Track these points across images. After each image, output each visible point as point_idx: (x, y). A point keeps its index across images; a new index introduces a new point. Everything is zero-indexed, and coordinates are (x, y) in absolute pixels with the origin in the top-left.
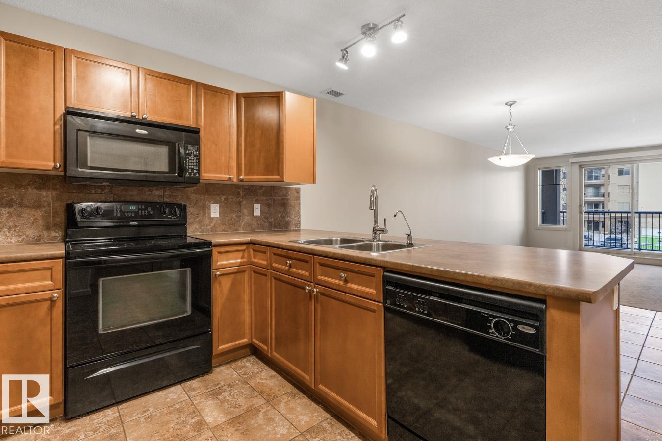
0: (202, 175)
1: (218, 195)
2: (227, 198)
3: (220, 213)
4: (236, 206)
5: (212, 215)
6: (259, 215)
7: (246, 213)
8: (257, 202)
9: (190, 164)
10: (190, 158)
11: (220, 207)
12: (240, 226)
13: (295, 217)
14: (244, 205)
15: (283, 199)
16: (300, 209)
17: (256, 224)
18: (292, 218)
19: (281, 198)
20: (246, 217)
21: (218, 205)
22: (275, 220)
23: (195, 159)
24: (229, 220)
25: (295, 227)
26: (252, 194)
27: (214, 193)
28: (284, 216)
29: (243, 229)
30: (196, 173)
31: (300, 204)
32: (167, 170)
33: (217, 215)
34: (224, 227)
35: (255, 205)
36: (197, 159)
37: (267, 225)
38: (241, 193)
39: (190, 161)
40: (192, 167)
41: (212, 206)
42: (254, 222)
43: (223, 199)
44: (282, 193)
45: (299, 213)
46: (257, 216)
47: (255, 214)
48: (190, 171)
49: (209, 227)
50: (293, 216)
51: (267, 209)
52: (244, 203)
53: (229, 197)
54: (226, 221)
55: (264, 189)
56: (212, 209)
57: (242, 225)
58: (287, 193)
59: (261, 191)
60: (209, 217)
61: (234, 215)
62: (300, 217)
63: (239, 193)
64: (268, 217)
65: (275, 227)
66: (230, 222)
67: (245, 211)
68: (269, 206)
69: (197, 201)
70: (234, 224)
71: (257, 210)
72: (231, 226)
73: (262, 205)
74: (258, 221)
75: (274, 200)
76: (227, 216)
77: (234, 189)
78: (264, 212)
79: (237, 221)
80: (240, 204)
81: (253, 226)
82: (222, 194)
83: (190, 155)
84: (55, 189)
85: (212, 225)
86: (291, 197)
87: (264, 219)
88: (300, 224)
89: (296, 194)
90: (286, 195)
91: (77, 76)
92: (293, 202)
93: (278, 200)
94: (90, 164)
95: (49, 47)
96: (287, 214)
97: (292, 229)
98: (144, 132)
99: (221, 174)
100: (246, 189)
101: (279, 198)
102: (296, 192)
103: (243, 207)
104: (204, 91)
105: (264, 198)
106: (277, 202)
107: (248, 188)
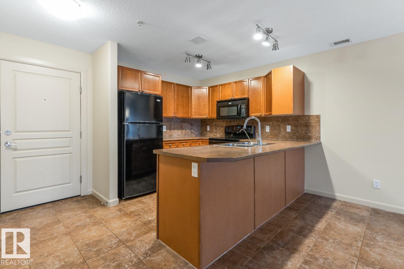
0: (250, 115)
1: (269, 122)
2: (273, 123)
3: (270, 130)
4: (277, 127)
5: (267, 131)
6: (290, 131)
7: (283, 130)
8: (289, 124)
9: (243, 111)
12: (279, 136)
13: (316, 133)
15: (306, 123)
16: (320, 128)
17: (288, 136)
18: (314, 133)
19: (304, 122)
20: (283, 132)
21: (269, 126)
22: (300, 135)
24: (274, 133)
25: (316, 140)
26: (286, 120)
27: (267, 121)
28: (307, 133)
30: (245, 114)
31: (320, 125)
32: (236, 115)
34: (272, 136)
35: (288, 126)
36: (245, 109)
37: (295, 137)
38: (280, 120)
41: (266, 127)
42: (287, 135)
43: (271, 124)
44: (305, 119)
45: (320, 131)
46: (288, 132)
47: (287, 131)
49: (265, 136)
51: (294, 128)
52: (282, 125)
55: (293, 117)
56: (266, 128)
57: (281, 136)
58: (309, 118)
59: (291, 118)
60: (266, 132)
61: (276, 131)
62: (320, 133)
63: (279, 121)
64: (295, 133)
65: (301, 139)
66: (275, 134)
67: (282, 129)
68: (296, 126)
70: (276, 135)
71: (289, 129)
73: (292, 125)
74: (289, 134)
75: (300, 123)
77: (276, 119)
78: (293, 130)
79: (278, 134)
80: (279, 126)
81: (287, 137)
82: (271, 121)
85: (267, 135)
86: (313, 122)
87: (293, 133)
88: (320, 138)
89: (317, 119)
90: (308, 120)
91: (221, 91)
92: (314, 124)
93: (303, 123)
94: (220, 115)
95: (217, 86)
96: (310, 131)
97: (313, 141)
98: (231, 103)
99: (257, 113)
100: (282, 118)
101: (303, 122)
102: (317, 117)
103: (281, 127)
104: (252, 81)
105: (293, 122)
106: (302, 124)
107: (284, 118)
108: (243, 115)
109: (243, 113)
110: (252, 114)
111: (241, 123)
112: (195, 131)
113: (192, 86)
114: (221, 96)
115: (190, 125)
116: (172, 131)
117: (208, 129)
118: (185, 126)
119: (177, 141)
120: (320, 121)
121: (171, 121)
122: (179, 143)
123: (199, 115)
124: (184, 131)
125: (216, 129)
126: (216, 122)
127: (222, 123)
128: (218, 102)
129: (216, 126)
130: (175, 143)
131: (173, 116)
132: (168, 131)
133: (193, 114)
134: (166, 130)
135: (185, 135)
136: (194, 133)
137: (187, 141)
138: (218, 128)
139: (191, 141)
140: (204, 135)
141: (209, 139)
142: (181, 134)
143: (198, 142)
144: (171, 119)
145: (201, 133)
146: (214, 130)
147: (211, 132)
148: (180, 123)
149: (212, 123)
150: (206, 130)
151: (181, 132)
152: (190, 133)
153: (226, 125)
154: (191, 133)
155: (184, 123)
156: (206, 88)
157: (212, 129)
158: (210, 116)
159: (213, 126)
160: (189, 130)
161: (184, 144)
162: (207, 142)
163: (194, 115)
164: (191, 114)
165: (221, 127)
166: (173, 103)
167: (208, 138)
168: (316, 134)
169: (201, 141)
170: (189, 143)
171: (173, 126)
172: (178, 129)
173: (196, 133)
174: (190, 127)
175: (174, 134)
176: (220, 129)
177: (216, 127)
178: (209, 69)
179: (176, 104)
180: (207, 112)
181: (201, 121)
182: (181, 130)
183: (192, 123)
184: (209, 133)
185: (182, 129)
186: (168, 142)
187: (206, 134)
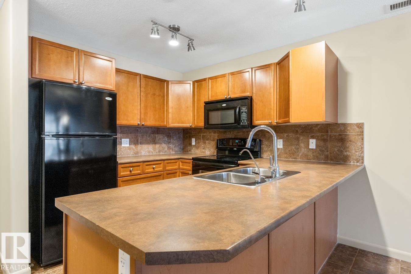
0: (255, 122)
1: (282, 133)
2: (288, 135)
3: (283, 145)
4: (295, 140)
5: (279, 147)
6: (315, 148)
7: (303, 146)
8: (313, 137)
9: (243, 117)
10: (243, 114)
11: (283, 141)
12: (298, 155)
14: (302, 140)
15: (340, 135)
16: (363, 144)
18: (353, 152)
19: (338, 134)
20: (303, 150)
21: (282, 140)
22: (331, 153)
23: (245, 114)
24: (289, 151)
25: (357, 162)
26: (308, 131)
27: (280, 132)
28: (342, 151)
29: (300, 158)
30: (246, 122)
31: (363, 139)
32: (233, 122)
33: (281, 147)
34: (286, 155)
35: (311, 141)
36: (246, 114)
37: (322, 157)
38: (299, 130)
39: (243, 116)
40: (244, 119)
41: (278, 140)
42: (310, 154)
43: (285, 135)
44: (339, 129)
45: (362, 148)
46: (312, 149)
47: (310, 147)
48: (243, 121)
50: (354, 151)
51: (322, 143)
52: (301, 138)
53: (290, 134)
54: (288, 151)
55: (319, 127)
57: (300, 155)
58: (346, 128)
59: (317, 128)
61: (293, 147)
62: (363, 152)
63: (297, 131)
64: (323, 150)
65: (332, 160)
67: (302, 145)
68: (325, 140)
69: (269, 137)
70: (293, 154)
71: (313, 144)
72: (291, 155)
73: (317, 139)
74: (313, 153)
75: (330, 135)
76: (288, 148)
77: (293, 128)
78: (320, 146)
79: (296, 152)
80: (298, 139)
81: (309, 157)
82: (285, 132)
83: (243, 112)
84: (218, 133)
85: (278, 153)
86: (352, 134)
87: (319, 151)
88: (363, 159)
89: (357, 129)
90: (344, 131)
91: (211, 87)
92: (354, 137)
93: (335, 136)
94: (210, 123)
95: (204, 80)
96: (346, 148)
97: (352, 163)
98: (225, 105)
99: (265, 120)
100: (303, 128)
101: (336, 134)
102: (358, 127)
103: (300, 142)
104: (257, 71)
105: (319, 134)
106: (333, 137)
107: (305, 127)
108: (243, 123)
109: (244, 120)
110: (256, 121)
111: (240, 135)
112: (174, 146)
113: (168, 80)
114: (211, 94)
115: (167, 137)
116: (139, 145)
117: (193, 143)
118: (159, 139)
119: (142, 163)
120: (363, 132)
121: (137, 131)
122: (147, 165)
123: (179, 123)
124: (157, 146)
125: (205, 143)
126: (204, 133)
127: (213, 134)
128: (206, 103)
129: (205, 138)
130: (139, 166)
131: (138, 124)
132: (133, 146)
133: (170, 121)
134: (130, 145)
135: (159, 152)
136: (172, 149)
137: (159, 162)
138: (207, 142)
139: (166, 162)
140: (188, 151)
141: (193, 159)
142: (153, 151)
143: (176, 162)
144: (138, 128)
145: (183, 149)
146: (201, 145)
147: (197, 147)
148: (152, 135)
149: (199, 134)
150: (190, 144)
151: (153, 147)
152: (166, 149)
153: (218, 136)
154: (169, 148)
155: (158, 134)
156: (190, 83)
157: (199, 143)
158: (194, 124)
159: (200, 139)
160: (165, 145)
161: (154, 166)
162: (190, 163)
163: (172, 123)
164: (166, 121)
165: (211, 140)
166: (139, 104)
167: (191, 157)
168: (357, 153)
169: (182, 162)
170: (162, 165)
171: (140, 139)
172: (148, 143)
173: (176, 149)
174: (166, 140)
175: (142, 151)
176: (210, 144)
177: (204, 140)
178: (191, 50)
179: (142, 105)
180: (191, 118)
181: (183, 132)
182: (154, 145)
183: (170, 134)
184: (194, 149)
185: (154, 142)
186: (127, 165)
187: (190, 151)
